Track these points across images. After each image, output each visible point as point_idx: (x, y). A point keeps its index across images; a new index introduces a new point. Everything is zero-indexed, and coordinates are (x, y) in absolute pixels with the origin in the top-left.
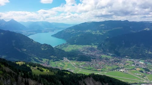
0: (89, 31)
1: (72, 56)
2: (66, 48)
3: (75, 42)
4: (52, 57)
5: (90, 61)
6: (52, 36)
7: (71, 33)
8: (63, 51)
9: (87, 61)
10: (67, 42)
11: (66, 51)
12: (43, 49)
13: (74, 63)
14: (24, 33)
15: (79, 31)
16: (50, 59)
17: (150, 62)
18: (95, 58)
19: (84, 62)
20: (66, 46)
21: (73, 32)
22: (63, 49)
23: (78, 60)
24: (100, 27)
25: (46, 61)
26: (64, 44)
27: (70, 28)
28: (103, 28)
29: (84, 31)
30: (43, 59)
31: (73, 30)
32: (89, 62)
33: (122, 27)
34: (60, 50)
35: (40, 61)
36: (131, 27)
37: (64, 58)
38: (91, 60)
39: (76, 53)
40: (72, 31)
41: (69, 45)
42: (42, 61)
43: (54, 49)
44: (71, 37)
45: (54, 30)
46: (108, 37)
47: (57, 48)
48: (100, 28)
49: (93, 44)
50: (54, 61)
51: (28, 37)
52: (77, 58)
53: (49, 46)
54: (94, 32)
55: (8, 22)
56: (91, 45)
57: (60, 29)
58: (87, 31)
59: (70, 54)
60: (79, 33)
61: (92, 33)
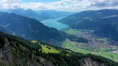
0: (87, 18)
1: (72, 38)
2: (68, 31)
3: (76, 27)
4: (57, 37)
5: (87, 42)
6: (58, 21)
8: (66, 33)
9: (85, 42)
10: (69, 26)
11: (68, 34)
12: (50, 31)
13: (74, 43)
14: (37, 18)
15: (79, 18)
16: (56, 39)
18: (91, 41)
19: (82, 43)
20: (68, 29)
22: (65, 32)
23: (77, 41)
25: (53, 40)
26: (66, 28)
27: (72, 16)
28: (99, 15)
29: (83, 18)
30: (50, 39)
31: (74, 17)
32: (86, 43)
34: (63, 33)
37: (67, 39)
38: (88, 42)
39: (76, 35)
40: (73, 18)
41: (70, 29)
42: (50, 41)
43: (59, 32)
44: (73, 23)
45: (60, 17)
46: (103, 24)
47: (61, 31)
48: (97, 16)
49: (90, 29)
50: (58, 41)
51: (40, 22)
52: (76, 39)
53: (56, 30)
54: (92, 19)
55: (26, 10)
56: (88, 29)
58: (86, 18)
59: (71, 36)
60: (79, 20)
61: (90, 20)
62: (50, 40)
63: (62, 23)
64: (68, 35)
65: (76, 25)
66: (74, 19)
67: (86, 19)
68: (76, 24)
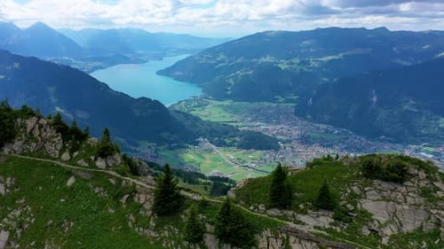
0: (268, 59)
1: (221, 136)
2: (203, 109)
3: (229, 93)
4: (165, 135)
5: (277, 149)
6: (160, 73)
7: (217, 65)
8: (197, 119)
9: (268, 148)
10: (203, 92)
11: (204, 119)
12: (137, 113)
13: (229, 155)
14: (76, 64)
15: (239, 61)
16: (160, 141)
18: (290, 142)
19: (259, 152)
20: (201, 105)
21: (223, 61)
22: (194, 113)
23: (241, 147)
24: (301, 48)
25: (149, 147)
26: (195, 98)
27: (214, 51)
28: (311, 50)
29: (255, 60)
30: (140, 142)
31: (222, 56)
32: (272, 152)
33: (370, 49)
34: (187, 116)
35: (133, 148)
36: (395, 49)
37: (201, 139)
38: (280, 147)
39: (234, 124)
40: (218, 59)
41: (211, 101)
42: (138, 149)
43: (172, 113)
44: (217, 77)
45: (165, 55)
46: (325, 79)
47: (177, 109)
48: (302, 51)
49: (282, 100)
50: (171, 149)
51: (90, 75)
52: (238, 139)
53: (157, 105)
54: (286, 62)
55: (27, 29)
56: (274, 101)
58: (263, 60)
59: (218, 129)
60: (240, 66)
61: (279, 65)
62: (137, 145)
63: (178, 78)
64: (203, 123)
65: (230, 85)
66: (221, 65)
67: (266, 62)
68: (231, 81)
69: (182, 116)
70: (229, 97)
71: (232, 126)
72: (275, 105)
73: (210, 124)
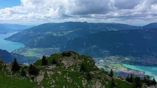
0: (49, 33)
1: (33, 61)
2: (25, 52)
3: (35, 45)
6: (5, 39)
7: (30, 35)
8: (23, 56)
10: (25, 45)
11: (26, 56)
15: (39, 33)
17: (108, 59)
21: (32, 34)
22: (21, 54)
24: (61, 29)
26: (22, 48)
27: (28, 30)
28: (64, 29)
29: (45, 33)
31: (31, 32)
33: (82, 29)
34: (19, 55)
36: (90, 28)
40: (30, 33)
44: (30, 40)
45: (8, 32)
46: (69, 39)
47: (14, 53)
49: (55, 46)
54: (55, 33)
56: (53, 47)
57: (15, 31)
58: (47, 33)
59: (32, 59)
60: (39, 35)
61: (53, 35)
63: (14, 41)
64: (25, 57)
65: (35, 42)
67: (49, 34)
68: (36, 41)
69: (16, 55)
70: (35, 47)
71: (37, 57)
72: (53, 48)
73: (28, 57)
